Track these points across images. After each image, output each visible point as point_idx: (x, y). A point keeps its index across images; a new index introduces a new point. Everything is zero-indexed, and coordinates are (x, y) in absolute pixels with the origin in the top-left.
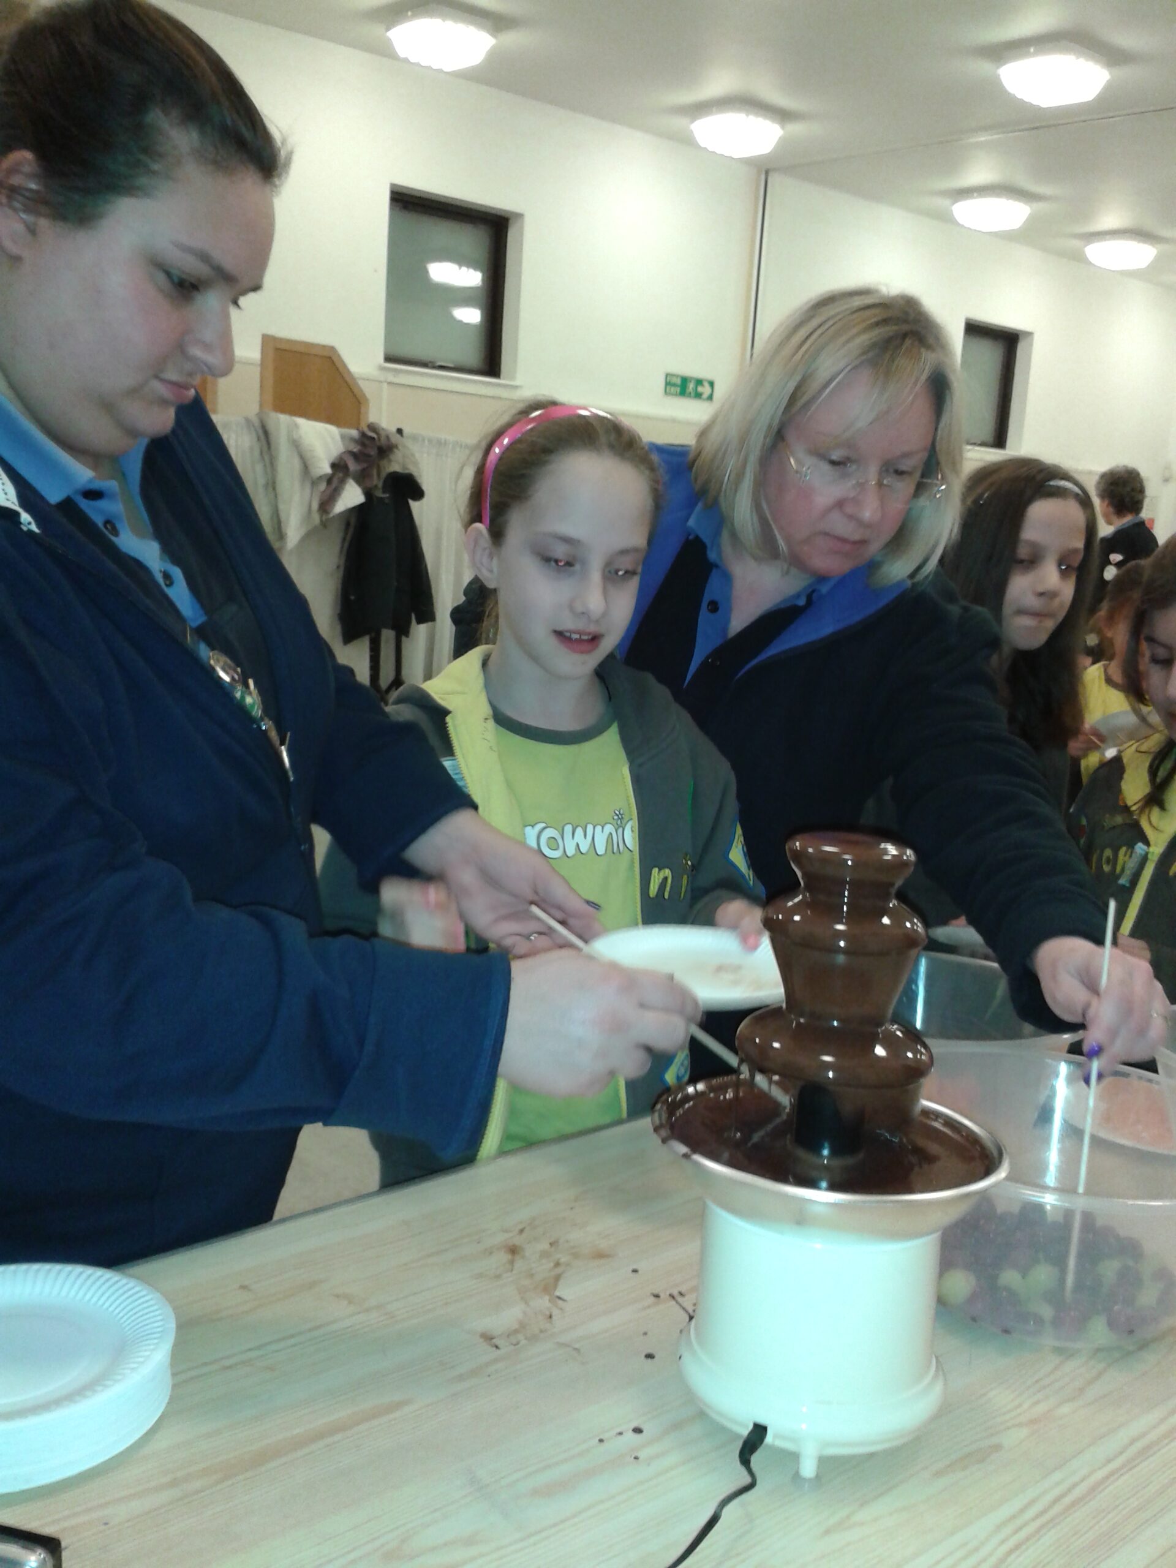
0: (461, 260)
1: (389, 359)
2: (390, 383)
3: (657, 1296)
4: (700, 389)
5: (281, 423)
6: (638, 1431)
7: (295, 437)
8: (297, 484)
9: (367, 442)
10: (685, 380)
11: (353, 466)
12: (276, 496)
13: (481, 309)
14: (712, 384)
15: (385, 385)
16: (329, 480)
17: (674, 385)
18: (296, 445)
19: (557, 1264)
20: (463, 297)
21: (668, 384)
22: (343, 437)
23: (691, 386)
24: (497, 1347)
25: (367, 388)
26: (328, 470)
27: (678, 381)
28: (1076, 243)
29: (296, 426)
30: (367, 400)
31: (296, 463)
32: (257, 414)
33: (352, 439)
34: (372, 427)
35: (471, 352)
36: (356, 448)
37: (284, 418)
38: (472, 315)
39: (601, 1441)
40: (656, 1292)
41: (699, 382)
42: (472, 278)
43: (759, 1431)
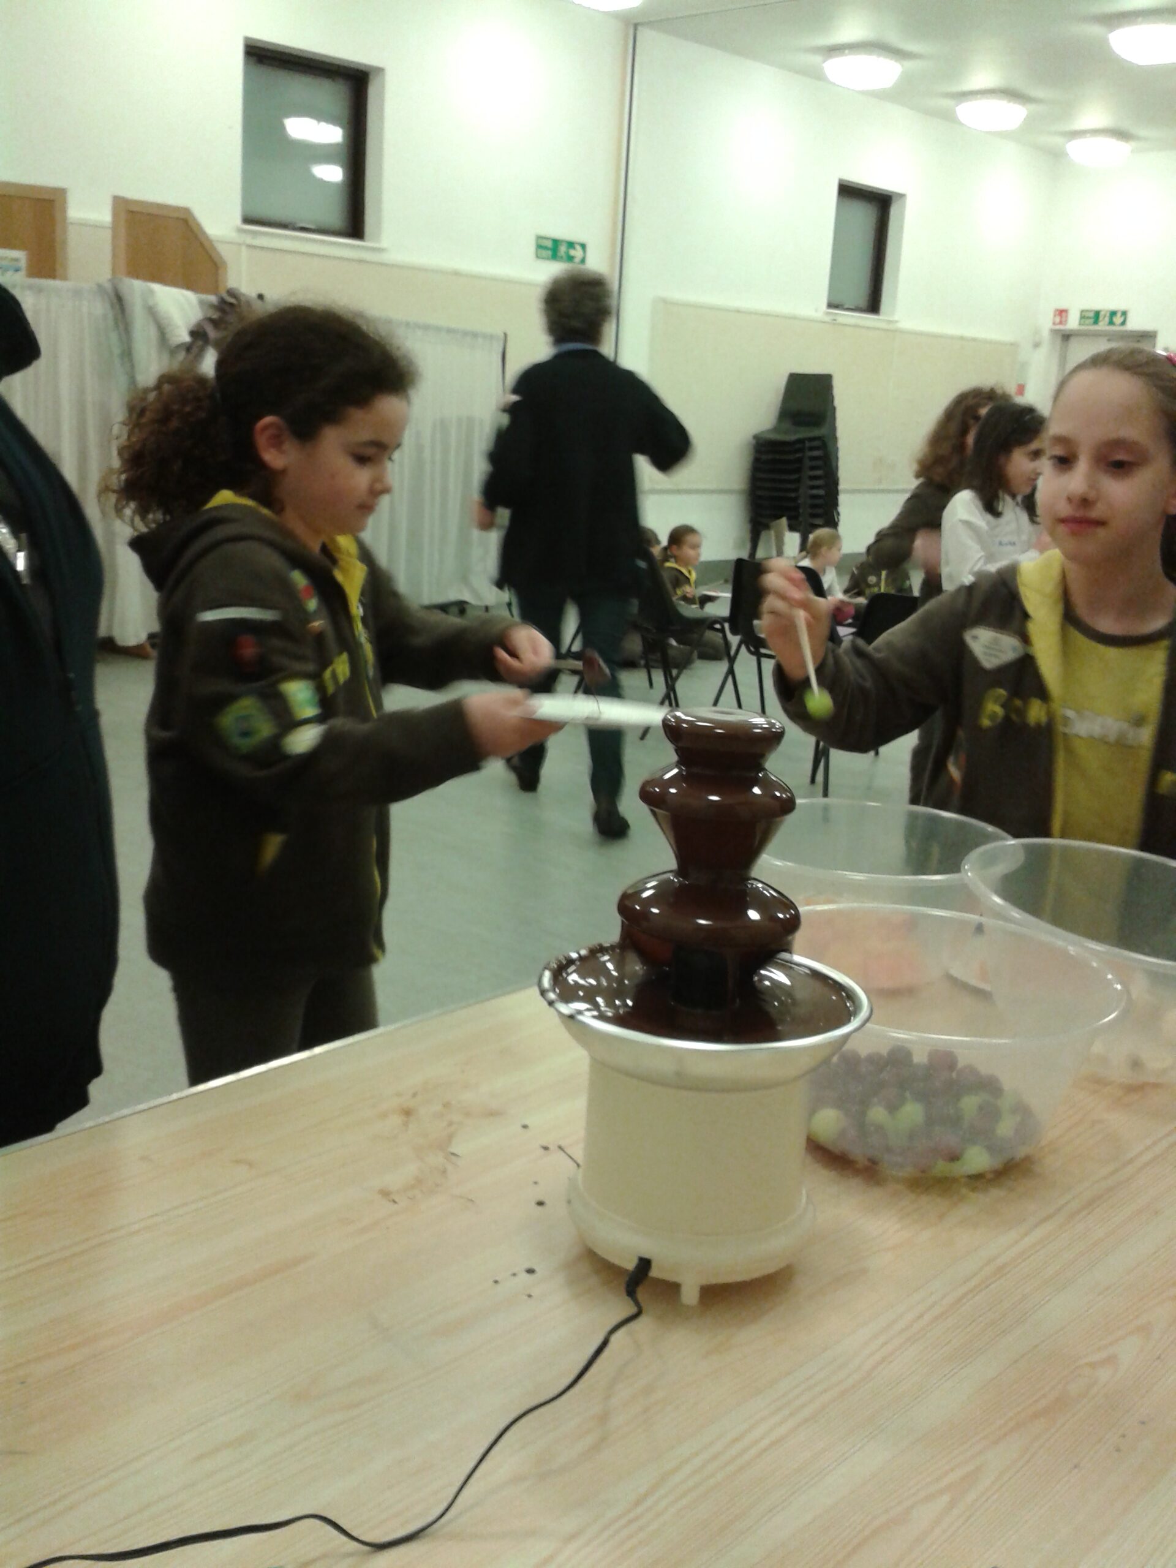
0: (319, 115)
1: (248, 220)
2: (251, 247)
3: (546, 1148)
4: (572, 252)
5: (136, 288)
6: (530, 1271)
7: (151, 303)
8: (154, 354)
9: (227, 308)
10: (556, 242)
11: (212, 333)
12: (133, 366)
13: (342, 166)
14: (583, 246)
15: (244, 249)
16: (188, 348)
17: (546, 248)
18: (152, 312)
19: (450, 1124)
20: (322, 154)
21: (539, 247)
22: (202, 303)
23: (563, 249)
24: (395, 1202)
25: (225, 251)
26: (186, 338)
27: (549, 244)
28: (947, 103)
29: (152, 292)
30: (224, 263)
31: (153, 332)
32: (110, 280)
33: (212, 306)
34: (231, 293)
35: (334, 213)
36: (215, 315)
37: (138, 285)
38: (333, 174)
39: (496, 1282)
40: (545, 1144)
41: (571, 245)
42: (333, 134)
43: (645, 1264)
